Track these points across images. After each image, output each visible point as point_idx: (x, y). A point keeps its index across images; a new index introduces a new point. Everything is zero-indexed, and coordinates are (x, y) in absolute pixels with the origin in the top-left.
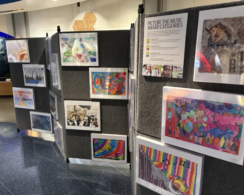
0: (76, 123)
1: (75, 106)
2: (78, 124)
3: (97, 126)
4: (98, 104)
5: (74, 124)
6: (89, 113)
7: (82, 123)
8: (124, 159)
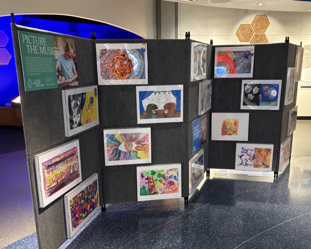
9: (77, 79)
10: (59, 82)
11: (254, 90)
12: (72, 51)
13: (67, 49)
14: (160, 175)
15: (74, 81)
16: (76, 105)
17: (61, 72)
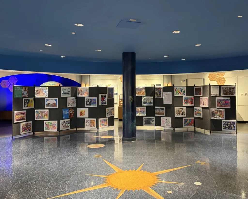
0: (178, 114)
1: (178, 109)
2: (179, 115)
3: (185, 115)
4: (185, 107)
5: (178, 115)
6: (183, 111)
7: (180, 114)
8: (193, 125)
9: (28, 96)
10: (22, 96)
11: (89, 101)
12: (27, 89)
13: (25, 89)
14: (51, 124)
15: (27, 96)
16: (26, 102)
17: (23, 94)
